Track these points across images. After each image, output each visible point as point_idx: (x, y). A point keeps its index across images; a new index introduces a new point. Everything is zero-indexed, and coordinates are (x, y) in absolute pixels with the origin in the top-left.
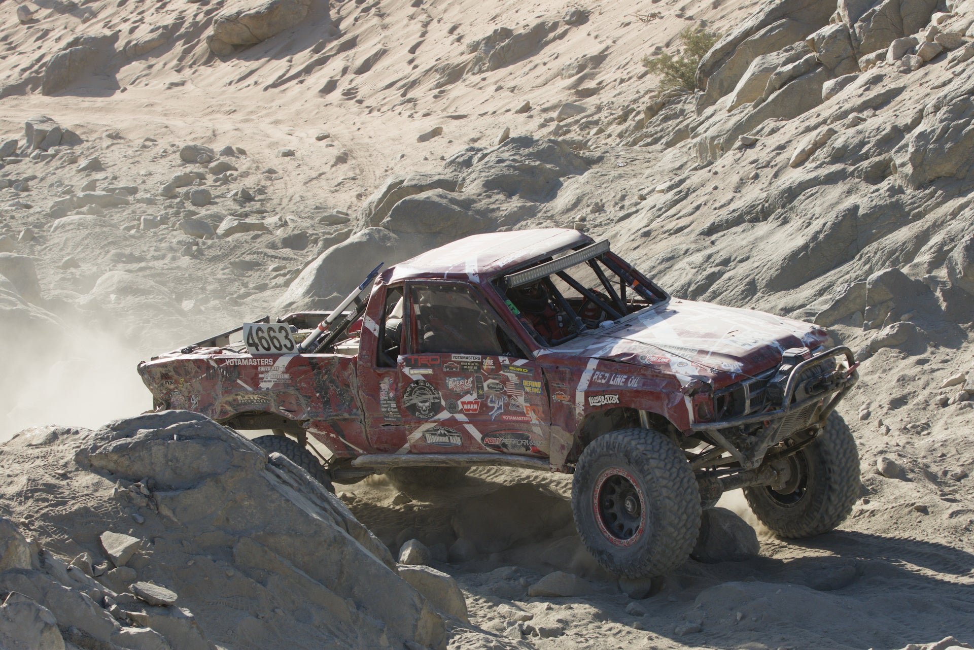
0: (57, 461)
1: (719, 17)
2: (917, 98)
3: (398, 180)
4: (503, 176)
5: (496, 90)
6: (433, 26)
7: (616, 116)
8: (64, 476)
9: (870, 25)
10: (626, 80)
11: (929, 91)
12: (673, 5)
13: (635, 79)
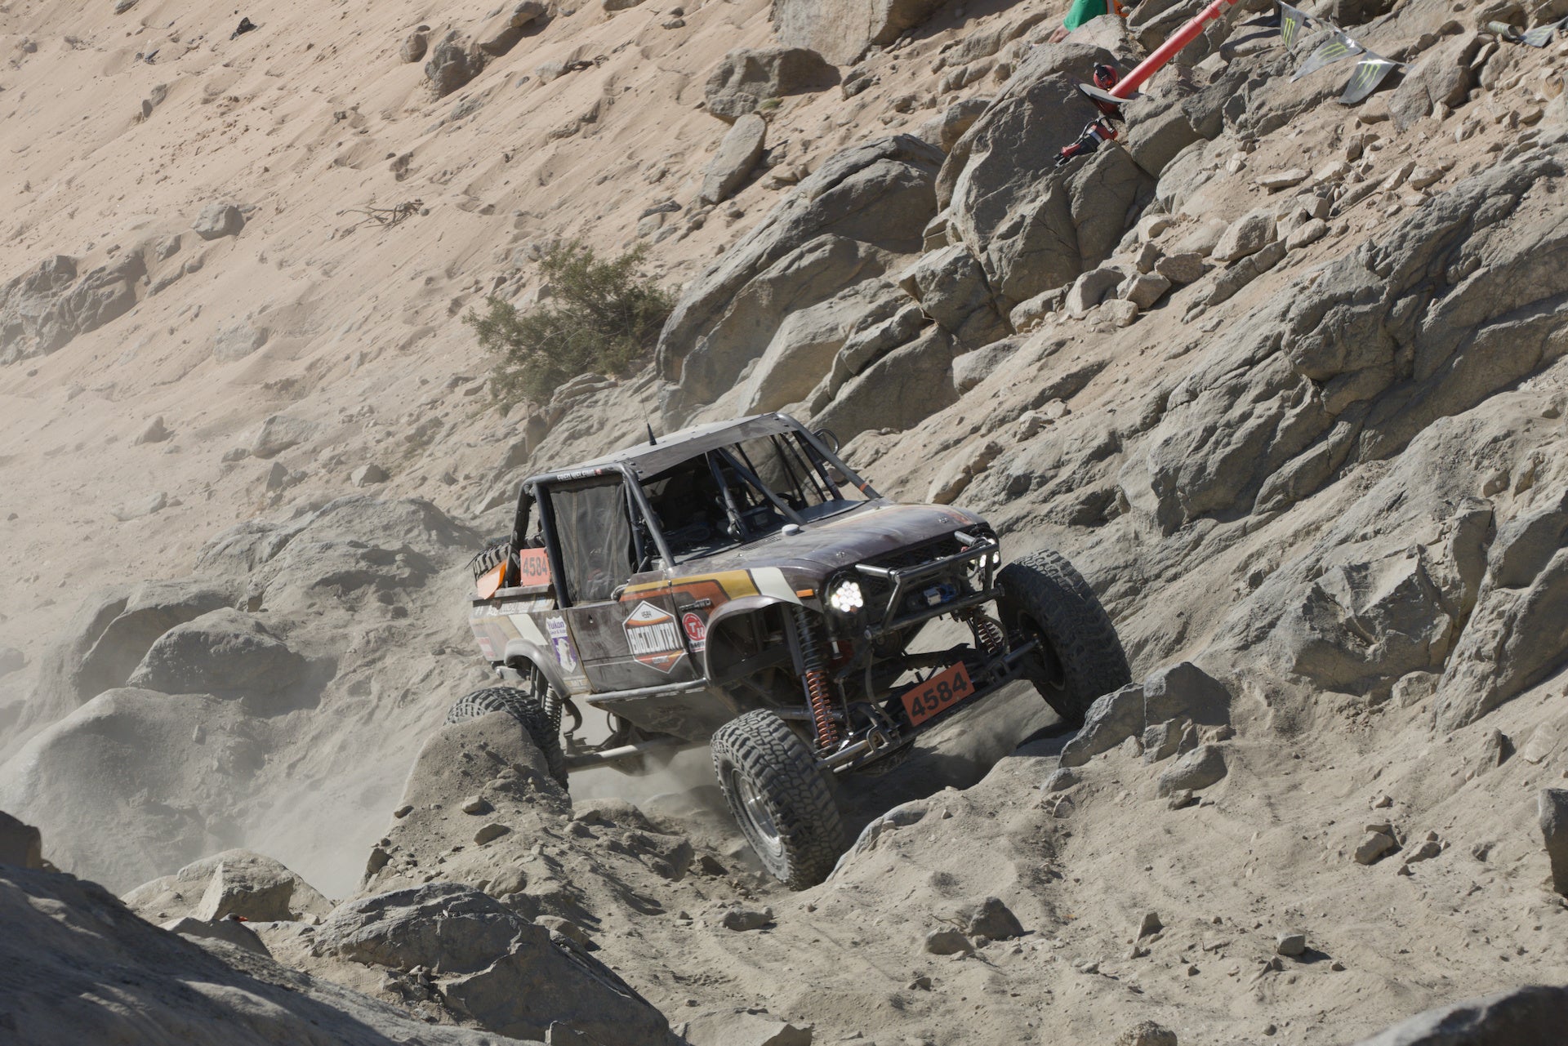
1: (556, 202)
2: (1141, 377)
3: (114, 600)
4: (339, 574)
5: (71, 397)
7: (401, 437)
9: (1019, 245)
10: (373, 355)
11: (1163, 364)
12: (446, 182)
13: (392, 351)
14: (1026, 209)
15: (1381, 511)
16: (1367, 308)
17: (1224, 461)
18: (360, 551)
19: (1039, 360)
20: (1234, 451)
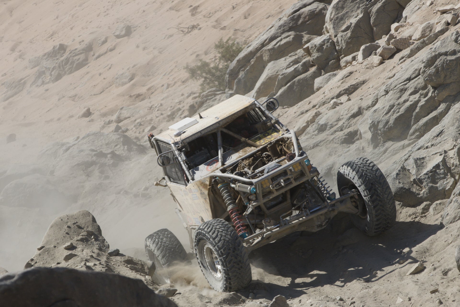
2: (376, 86)
5: (59, 100)
7: (165, 115)
9: (349, 35)
10: (172, 85)
11: (385, 81)
12: (210, 17)
13: (179, 83)
14: (353, 21)
15: (434, 137)
16: (453, 57)
17: (396, 119)
18: (94, 153)
19: (342, 79)
20: (400, 115)
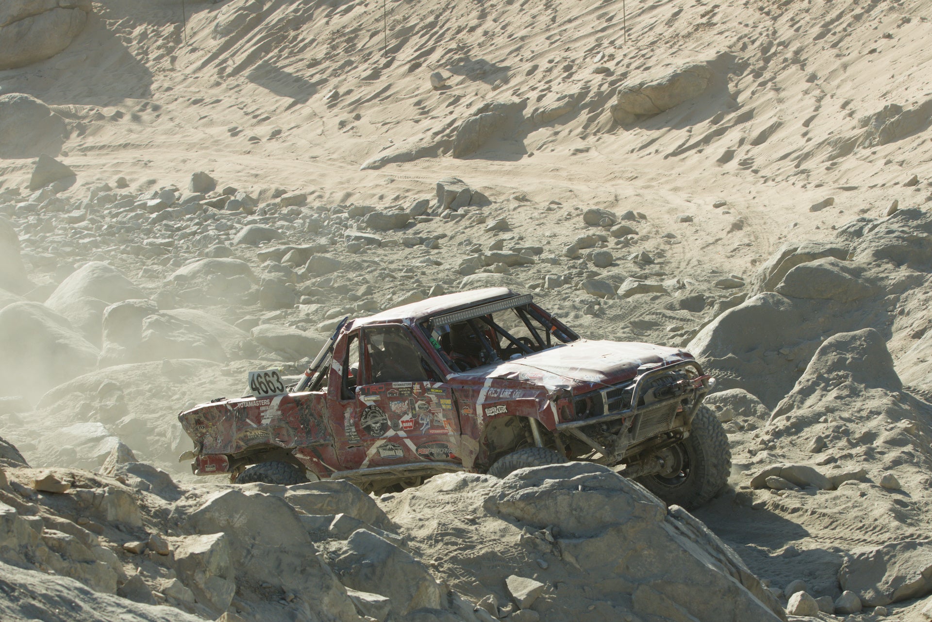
0: (467, 507)
4: (893, 246)
6: (827, 100)
8: (473, 522)
